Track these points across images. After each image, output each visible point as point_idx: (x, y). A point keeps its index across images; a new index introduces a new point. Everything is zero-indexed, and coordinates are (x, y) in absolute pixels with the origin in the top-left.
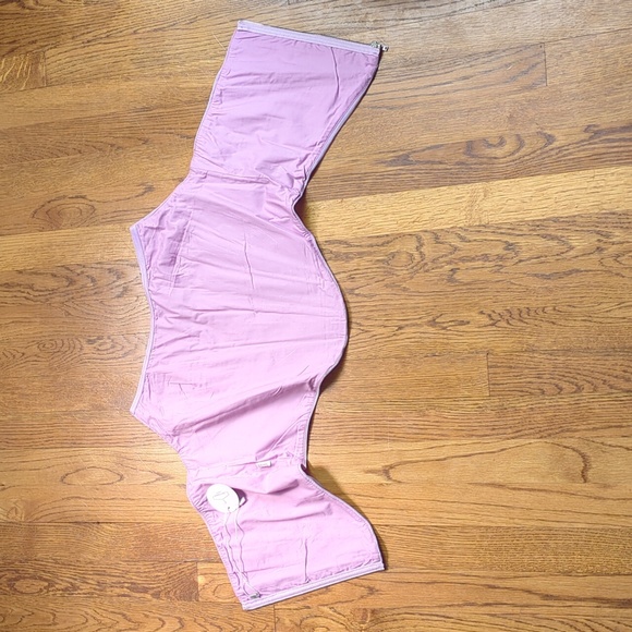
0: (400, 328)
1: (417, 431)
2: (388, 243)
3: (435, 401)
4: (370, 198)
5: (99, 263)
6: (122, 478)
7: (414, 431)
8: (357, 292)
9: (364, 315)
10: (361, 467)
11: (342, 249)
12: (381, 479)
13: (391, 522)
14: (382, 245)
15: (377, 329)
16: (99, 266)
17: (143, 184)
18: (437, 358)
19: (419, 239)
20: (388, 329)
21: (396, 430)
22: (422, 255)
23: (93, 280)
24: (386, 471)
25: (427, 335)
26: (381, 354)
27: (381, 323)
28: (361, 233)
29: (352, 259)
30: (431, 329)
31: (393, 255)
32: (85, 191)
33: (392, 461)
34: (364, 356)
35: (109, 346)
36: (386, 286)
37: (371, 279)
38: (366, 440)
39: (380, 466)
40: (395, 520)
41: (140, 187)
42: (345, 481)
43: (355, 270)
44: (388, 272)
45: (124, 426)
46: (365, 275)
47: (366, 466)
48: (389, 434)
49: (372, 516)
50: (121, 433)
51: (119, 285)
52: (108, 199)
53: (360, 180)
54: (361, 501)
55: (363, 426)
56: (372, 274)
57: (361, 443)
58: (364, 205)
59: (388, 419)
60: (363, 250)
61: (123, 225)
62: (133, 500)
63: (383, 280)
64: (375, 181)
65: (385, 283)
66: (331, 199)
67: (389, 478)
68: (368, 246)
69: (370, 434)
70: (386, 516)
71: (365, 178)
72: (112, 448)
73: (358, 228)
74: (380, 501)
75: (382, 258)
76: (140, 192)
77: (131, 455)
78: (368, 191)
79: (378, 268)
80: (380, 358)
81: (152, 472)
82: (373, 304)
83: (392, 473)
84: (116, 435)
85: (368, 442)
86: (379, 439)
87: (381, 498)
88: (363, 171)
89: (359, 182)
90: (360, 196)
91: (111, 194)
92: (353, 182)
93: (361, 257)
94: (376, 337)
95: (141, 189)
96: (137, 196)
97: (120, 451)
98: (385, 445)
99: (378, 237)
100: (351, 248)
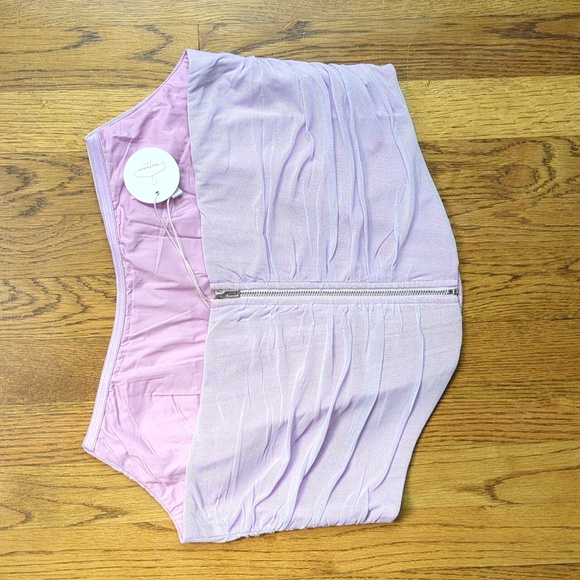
0: (516, 277)
1: (538, 428)
2: (499, 150)
3: (565, 385)
4: (471, 82)
7: (533, 427)
10: (452, 483)
12: (482, 500)
13: (496, 563)
14: (491, 153)
15: (480, 277)
17: (78, 29)
18: (570, 322)
19: (547, 148)
20: (498, 279)
21: (506, 428)
22: (551, 172)
24: (490, 489)
25: (555, 289)
26: (485, 316)
27: (486, 269)
28: (457, 135)
29: (442, 171)
30: (561, 280)
31: (507, 170)
33: (499, 473)
35: (5, 297)
36: (495, 214)
37: (472, 203)
38: (459, 443)
39: (480, 481)
40: (501, 560)
41: (73, 33)
42: (425, 505)
43: (448, 189)
44: (499, 195)
45: (34, 431)
46: (463, 197)
47: (459, 482)
48: (494, 433)
49: (467, 554)
50: (28, 443)
51: (28, 196)
52: (9, 48)
53: (459, 54)
54: (449, 533)
55: (455, 422)
56: (473, 196)
57: (451, 448)
58: (464, 92)
59: (494, 410)
60: (459, 159)
61: (38, 94)
62: (51, 553)
63: (491, 206)
64: (481, 57)
65: (493, 210)
66: (411, 79)
67: (494, 497)
68: (469, 154)
69: (466, 433)
70: (488, 554)
71: (466, 52)
72: (11, 469)
73: (452, 125)
74: (479, 532)
75: (489, 172)
76: (72, 41)
77: (49, 479)
78: (471, 72)
79: (483, 187)
80: (483, 322)
81: (88, 506)
82: (473, 240)
83: (498, 490)
84: (19, 446)
85: (462, 446)
86: (479, 441)
87: (482, 527)
88: (464, 41)
89: (456, 57)
90: (457, 78)
91: (16, 41)
92: (447, 56)
93: (456, 170)
94: (477, 290)
95: (73, 37)
96: (66, 48)
97: (27, 472)
98: (488, 449)
99: (484, 141)
100: (441, 156)
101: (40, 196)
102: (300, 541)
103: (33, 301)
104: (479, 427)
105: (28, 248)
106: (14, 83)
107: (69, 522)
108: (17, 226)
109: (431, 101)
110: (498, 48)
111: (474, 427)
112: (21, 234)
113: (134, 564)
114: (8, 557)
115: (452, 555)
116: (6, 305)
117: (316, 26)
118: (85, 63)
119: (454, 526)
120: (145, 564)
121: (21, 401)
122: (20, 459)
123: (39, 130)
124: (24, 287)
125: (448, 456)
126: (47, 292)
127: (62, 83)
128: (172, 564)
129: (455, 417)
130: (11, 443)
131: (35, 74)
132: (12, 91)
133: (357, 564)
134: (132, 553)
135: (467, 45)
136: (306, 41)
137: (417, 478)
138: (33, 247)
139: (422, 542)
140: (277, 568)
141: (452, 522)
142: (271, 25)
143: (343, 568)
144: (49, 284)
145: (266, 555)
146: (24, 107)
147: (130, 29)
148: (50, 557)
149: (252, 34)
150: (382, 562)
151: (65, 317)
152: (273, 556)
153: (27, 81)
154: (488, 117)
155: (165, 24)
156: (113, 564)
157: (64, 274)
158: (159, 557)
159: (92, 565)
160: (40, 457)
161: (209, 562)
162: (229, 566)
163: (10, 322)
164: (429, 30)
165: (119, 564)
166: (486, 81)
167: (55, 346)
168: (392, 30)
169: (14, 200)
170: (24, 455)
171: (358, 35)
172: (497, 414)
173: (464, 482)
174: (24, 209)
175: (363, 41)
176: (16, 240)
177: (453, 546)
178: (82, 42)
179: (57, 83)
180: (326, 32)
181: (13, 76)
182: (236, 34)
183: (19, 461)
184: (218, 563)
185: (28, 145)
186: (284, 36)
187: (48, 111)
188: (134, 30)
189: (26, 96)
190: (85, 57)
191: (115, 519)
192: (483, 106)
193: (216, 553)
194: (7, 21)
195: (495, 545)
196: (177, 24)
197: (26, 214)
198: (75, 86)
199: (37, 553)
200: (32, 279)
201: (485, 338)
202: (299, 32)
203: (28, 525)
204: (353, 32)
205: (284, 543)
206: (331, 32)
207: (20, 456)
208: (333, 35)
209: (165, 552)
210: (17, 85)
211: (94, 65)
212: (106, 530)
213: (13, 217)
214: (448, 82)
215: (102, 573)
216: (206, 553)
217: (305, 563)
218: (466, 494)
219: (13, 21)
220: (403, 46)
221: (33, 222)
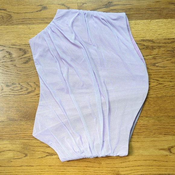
2: (173, 42)
4: (165, 20)
5: (14, 45)
6: (26, 155)
8: (157, 65)
9: (160, 76)
10: (157, 147)
11: (150, 44)
12: (167, 153)
14: (171, 43)
16: (14, 47)
17: (41, 5)
20: (173, 83)
23: (10, 54)
24: (169, 149)
26: (168, 95)
27: (169, 80)
28: (160, 37)
29: (155, 49)
32: (6, 7)
33: (172, 144)
34: (160, 95)
35: (19, 88)
36: (172, 62)
37: (165, 59)
38: (160, 135)
39: (166, 147)
40: (173, 172)
41: (39, 7)
42: (148, 154)
43: (156, 54)
44: (173, 56)
45: (28, 129)
46: (161, 57)
47: (159, 147)
48: (171, 132)
49: (162, 170)
50: (26, 133)
51: (26, 57)
52: (20, 12)
53: (161, 11)
54: (156, 163)
55: (158, 128)
56: (165, 57)
57: (157, 136)
58: (162, 23)
59: (171, 125)
60: (161, 45)
61: (29, 26)
62: (33, 166)
63: (171, 60)
64: (168, 12)
65: (171, 61)
66: (145, 19)
67: (171, 152)
68: (163, 43)
69: (162, 132)
70: (169, 170)
71: (163, 10)
72: (21, 140)
73: (158, 34)
74: (166, 163)
75: (170, 49)
76: (39, 9)
77: (32, 144)
78: (164, 17)
79: (168, 54)
80: (168, 97)
81: (44, 152)
82: (165, 71)
83: (172, 150)
84: (23, 134)
85: (161, 136)
86: (166, 134)
87: (167, 161)
88: (162, 7)
89: (160, 12)
90: (160, 19)
91: (22, 9)
92: (157, 12)
93: (160, 48)
94: (166, 87)
95: (39, 8)
96: (37, 11)
97: (26, 142)
98: (169, 137)
99: (169, 39)
100: (155, 44)
101: (29, 57)
102: (109, 165)
103: (27, 89)
104: (166, 130)
105: (26, 73)
106: (22, 22)
107: (38, 157)
108: (23, 67)
109: (151, 26)
110: (174, 9)
111: (164, 130)
112: (24, 69)
113: (58, 170)
114: (20, 167)
115: (157, 170)
116: (19, 91)
117: (115, 3)
118: (43, 16)
119: (158, 161)
120: (61, 170)
121: (24, 120)
122: (24, 138)
123: (29, 37)
124: (24, 85)
125: (156, 139)
126: (31, 87)
127: (36, 22)
128: (70, 170)
129: (158, 127)
130: (21, 133)
131: (28, 20)
132: (21, 25)
133: (127, 172)
134: (57, 167)
135: (164, 8)
136: (112, 8)
137: (146, 146)
138: (27, 73)
139: (148, 166)
140: (102, 173)
141: (157, 159)
142: (101, 3)
143: (122, 173)
144: (32, 84)
145: (99, 168)
146: (25, 30)
147: (56, 5)
148: (33, 167)
149: (94, 6)
150: (135, 172)
151: (37, 94)
152: (101, 169)
153: (25, 22)
154: (170, 31)
155: (67, 4)
156: (52, 170)
157: (37, 81)
158: (65, 168)
159: (45, 170)
160: (30, 137)
161: (81, 170)
162: (87, 171)
163: (21, 96)
164: (151, 4)
165: (53, 170)
166: (169, 20)
167: (34, 103)
168: (139, 4)
169: (21, 59)
170: (25, 137)
171: (128, 6)
172: (172, 126)
173: (161, 147)
174: (25, 61)
175: (129, 8)
176: (22, 71)
177: (157, 167)
178: (42, 9)
179: (34, 22)
180: (118, 5)
181: (21, 20)
182: (90, 6)
183: (23, 138)
184: (84, 170)
185: (26, 42)
186: (105, 6)
187: (31, 31)
188: (58, 6)
189: (25, 26)
190: (43, 14)
191: (52, 156)
192: (168, 28)
193: (83, 167)
194: (19, 3)
195: (171, 167)
196: (71, 3)
197: (25, 63)
198: (40, 23)
199: (29, 166)
200: (27, 83)
201: (168, 102)
202: (109, 5)
203: (26, 158)
204: (126, 5)
205: (104, 165)
206: (119, 5)
207: (24, 137)
208: (120, 6)
209: (68, 167)
210: (22, 23)
211: (46, 17)
212: (50, 160)
213: (22, 64)
214: (157, 20)
215: (48, 173)
216: (80, 167)
217: (111, 171)
218: (162, 151)
219: (21, 3)
220: (142, 9)
221: (27, 65)
